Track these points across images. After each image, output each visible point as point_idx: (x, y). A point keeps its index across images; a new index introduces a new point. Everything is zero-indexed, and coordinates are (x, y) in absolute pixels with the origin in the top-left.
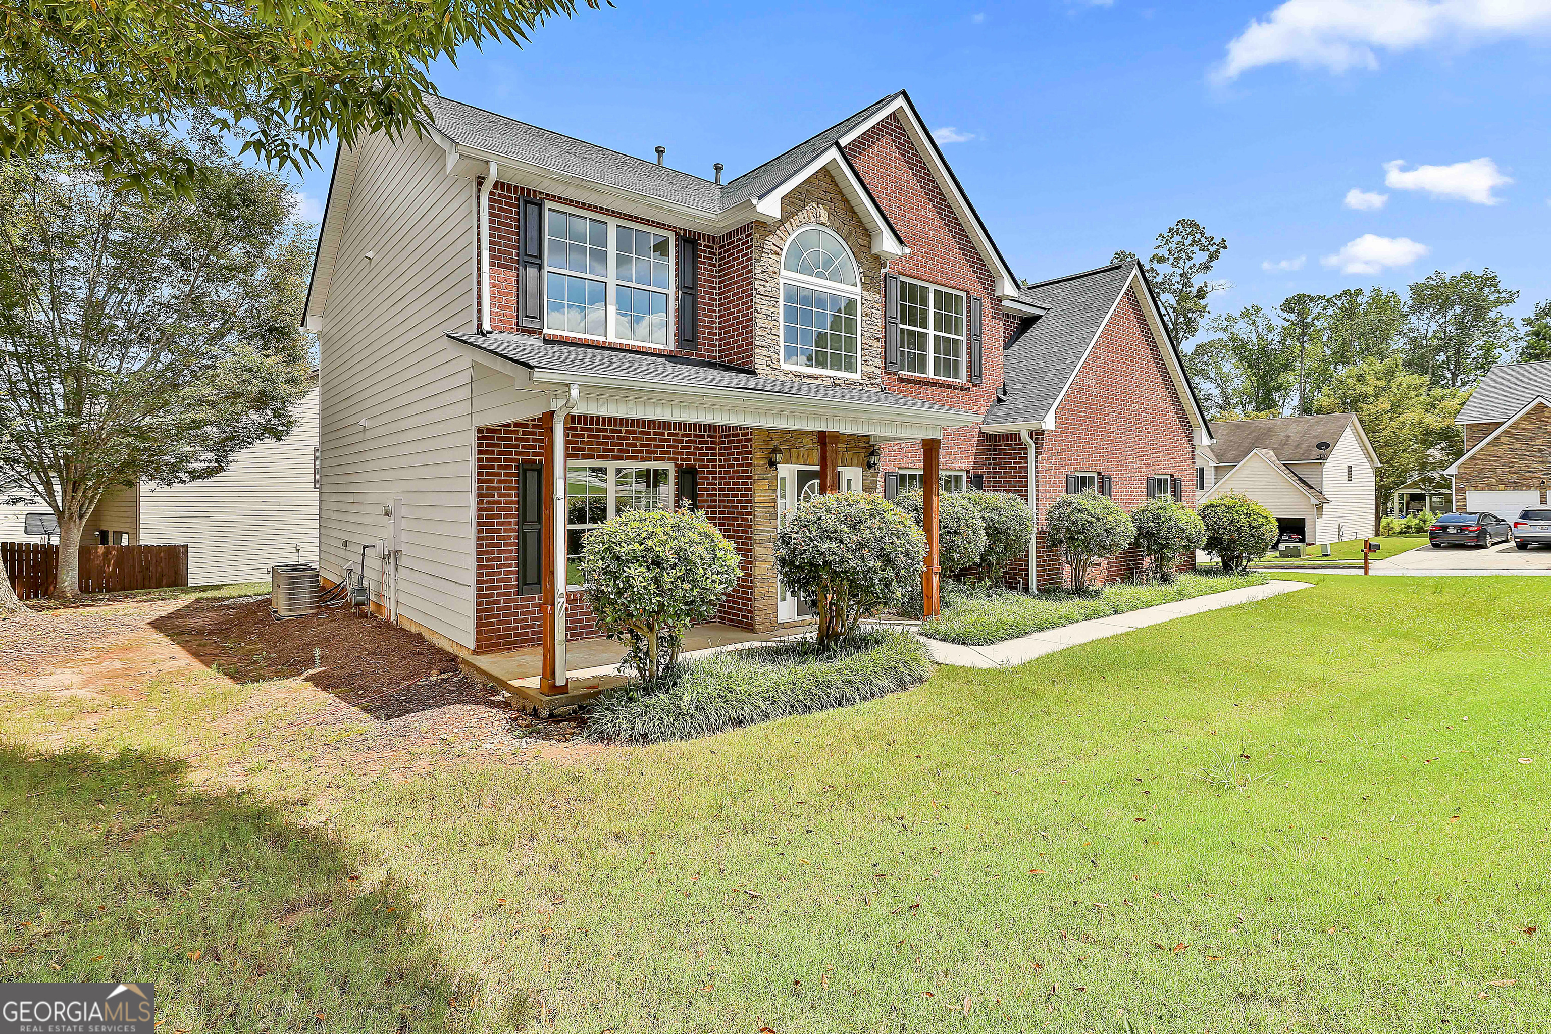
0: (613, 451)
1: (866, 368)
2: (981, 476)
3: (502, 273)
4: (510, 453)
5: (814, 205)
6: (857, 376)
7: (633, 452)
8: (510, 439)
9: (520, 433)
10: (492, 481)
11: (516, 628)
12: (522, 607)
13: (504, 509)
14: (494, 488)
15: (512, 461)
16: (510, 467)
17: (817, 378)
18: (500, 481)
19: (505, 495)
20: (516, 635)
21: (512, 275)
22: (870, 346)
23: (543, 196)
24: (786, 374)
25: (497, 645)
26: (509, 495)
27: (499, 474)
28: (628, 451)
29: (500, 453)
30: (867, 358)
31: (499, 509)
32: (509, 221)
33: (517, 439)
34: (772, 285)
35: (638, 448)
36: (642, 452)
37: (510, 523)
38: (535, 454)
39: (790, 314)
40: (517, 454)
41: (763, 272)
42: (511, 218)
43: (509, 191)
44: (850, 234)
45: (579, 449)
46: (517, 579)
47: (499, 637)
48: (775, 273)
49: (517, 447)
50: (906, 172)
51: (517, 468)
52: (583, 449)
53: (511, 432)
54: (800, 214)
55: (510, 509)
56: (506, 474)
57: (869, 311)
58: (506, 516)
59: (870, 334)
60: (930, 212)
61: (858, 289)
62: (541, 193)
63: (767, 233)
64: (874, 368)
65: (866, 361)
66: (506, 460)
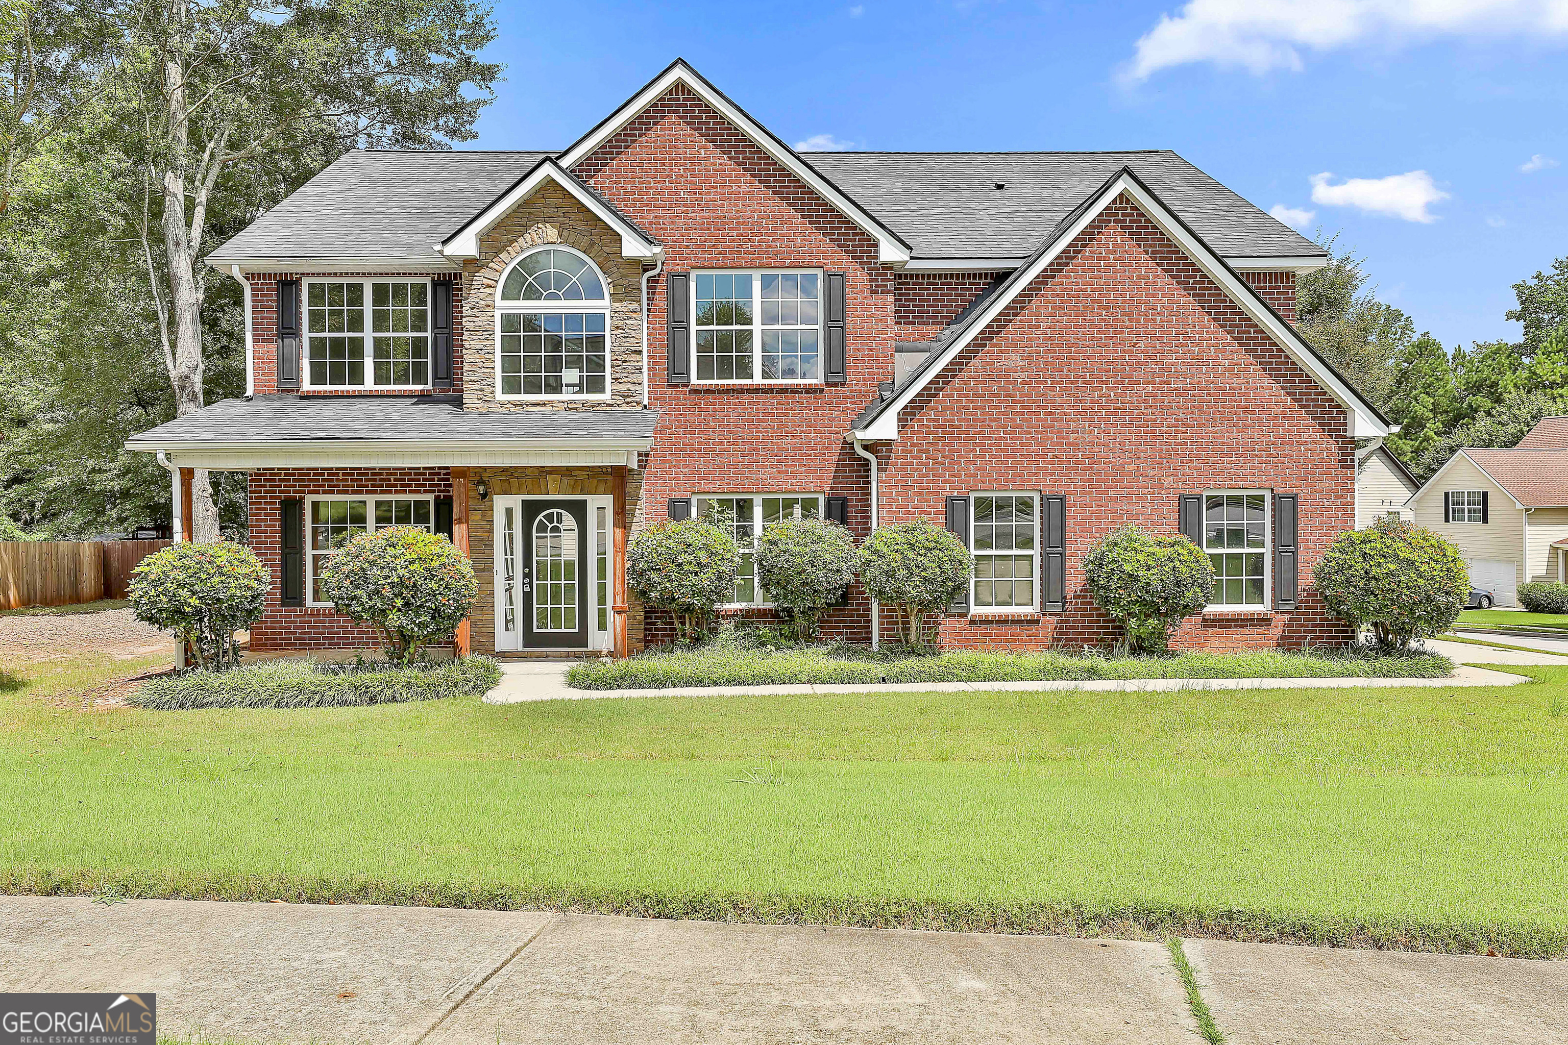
0: (367, 486)
1: (618, 387)
2: (844, 501)
3: (265, 347)
4: (275, 492)
5: (540, 226)
6: (606, 397)
7: (387, 486)
8: (274, 480)
9: (283, 475)
10: (260, 515)
11: (281, 633)
12: (286, 617)
13: (270, 537)
14: (262, 520)
15: (276, 497)
16: (275, 503)
17: (544, 405)
18: (266, 515)
19: (270, 526)
20: (281, 639)
21: (273, 347)
22: (625, 362)
23: (298, 276)
24: (502, 405)
25: (266, 645)
26: (274, 526)
27: (266, 509)
28: (382, 486)
29: (266, 492)
30: (618, 375)
31: (266, 537)
32: (270, 303)
33: (280, 480)
34: (483, 319)
35: (392, 482)
36: (396, 486)
37: (275, 548)
38: (294, 492)
39: (509, 344)
40: (280, 492)
41: (472, 308)
42: (271, 301)
43: (270, 279)
44: (592, 244)
45: (334, 486)
46: (281, 594)
47: (267, 639)
48: (489, 306)
49: (280, 486)
50: (705, 147)
51: (280, 503)
52: (338, 486)
53: (275, 474)
54: (521, 240)
55: (275, 537)
56: (271, 509)
57: (620, 323)
58: (271, 543)
59: (622, 349)
60: (746, 184)
61: (607, 301)
62: (296, 274)
63: (477, 269)
64: (630, 386)
65: (617, 379)
66: (271, 497)
